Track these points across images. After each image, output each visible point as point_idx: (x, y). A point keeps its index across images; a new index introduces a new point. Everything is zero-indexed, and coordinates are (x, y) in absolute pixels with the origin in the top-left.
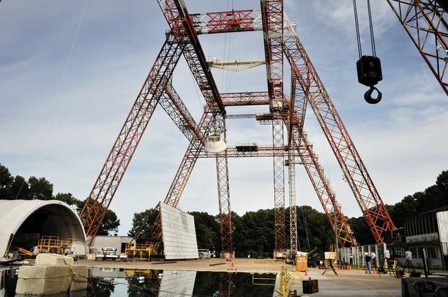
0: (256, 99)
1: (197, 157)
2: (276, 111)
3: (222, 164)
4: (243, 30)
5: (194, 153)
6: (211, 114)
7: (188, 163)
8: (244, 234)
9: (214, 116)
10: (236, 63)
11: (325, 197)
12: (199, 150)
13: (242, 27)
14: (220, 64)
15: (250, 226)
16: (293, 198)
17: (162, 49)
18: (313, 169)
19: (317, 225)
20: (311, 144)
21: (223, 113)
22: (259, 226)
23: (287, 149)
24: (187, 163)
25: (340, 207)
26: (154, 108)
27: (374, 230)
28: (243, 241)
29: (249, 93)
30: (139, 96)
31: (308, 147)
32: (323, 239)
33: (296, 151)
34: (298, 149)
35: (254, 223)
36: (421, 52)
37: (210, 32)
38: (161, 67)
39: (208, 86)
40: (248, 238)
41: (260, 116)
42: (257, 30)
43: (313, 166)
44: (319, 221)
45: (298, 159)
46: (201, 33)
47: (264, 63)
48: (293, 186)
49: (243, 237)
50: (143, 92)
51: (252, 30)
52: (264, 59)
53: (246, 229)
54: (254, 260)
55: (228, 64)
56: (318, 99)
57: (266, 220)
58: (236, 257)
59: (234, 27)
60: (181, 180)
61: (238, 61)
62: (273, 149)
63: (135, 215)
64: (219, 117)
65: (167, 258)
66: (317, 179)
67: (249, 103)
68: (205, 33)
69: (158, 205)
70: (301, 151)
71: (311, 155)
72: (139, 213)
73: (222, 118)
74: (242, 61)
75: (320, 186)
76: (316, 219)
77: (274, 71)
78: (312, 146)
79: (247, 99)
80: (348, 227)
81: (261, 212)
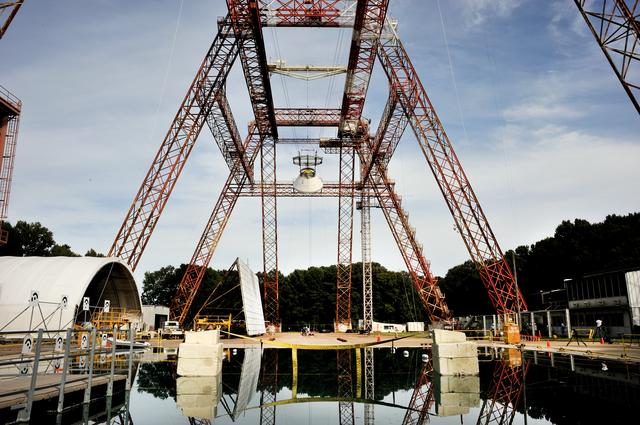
0: (319, 118)
1: (237, 194)
2: (346, 136)
3: (269, 206)
4: (324, 25)
5: (235, 190)
6: (258, 137)
7: (226, 204)
8: (292, 300)
9: (262, 140)
10: (307, 70)
11: (410, 251)
12: (241, 185)
13: (324, 20)
14: (285, 70)
15: (300, 289)
16: (368, 253)
17: (213, 45)
18: (394, 215)
19: (389, 288)
20: (392, 182)
21: (275, 135)
22: (312, 289)
23: (360, 187)
24: (224, 204)
25: (429, 265)
26: (201, 127)
27: (494, 294)
28: (292, 309)
29: (311, 110)
30: (181, 110)
31: (389, 186)
32: (396, 306)
33: (372, 191)
34: (375, 188)
35: (306, 285)
36: (623, 82)
37: (279, 25)
38: (210, 68)
39: (262, 99)
40: (298, 305)
41: (326, 142)
42: (344, 26)
43: (394, 210)
44: (391, 283)
45: (374, 201)
46: (266, 26)
47: (345, 71)
48: (367, 236)
49: (291, 304)
50: (186, 104)
51: (337, 25)
52: (345, 66)
53: (294, 293)
54: (318, 334)
55: (297, 70)
56: (425, 124)
57: (323, 281)
58: (283, 331)
59: (314, 20)
60: (216, 227)
61: (310, 67)
62: (340, 188)
63: (146, 274)
64: (268, 141)
65: (250, 333)
66: (399, 227)
67: (310, 124)
68: (271, 26)
69: (236, 263)
70: (380, 190)
71: (392, 196)
72: (152, 271)
73: (272, 142)
74: (315, 67)
75: (404, 237)
76: (389, 280)
77: (356, 82)
78: (394, 184)
79: (308, 118)
80: (438, 291)
81: (313, 271)
